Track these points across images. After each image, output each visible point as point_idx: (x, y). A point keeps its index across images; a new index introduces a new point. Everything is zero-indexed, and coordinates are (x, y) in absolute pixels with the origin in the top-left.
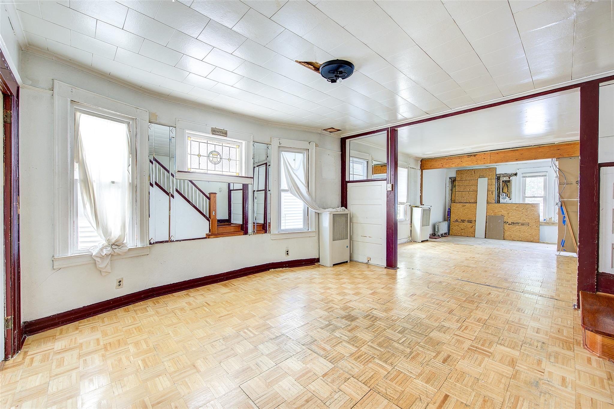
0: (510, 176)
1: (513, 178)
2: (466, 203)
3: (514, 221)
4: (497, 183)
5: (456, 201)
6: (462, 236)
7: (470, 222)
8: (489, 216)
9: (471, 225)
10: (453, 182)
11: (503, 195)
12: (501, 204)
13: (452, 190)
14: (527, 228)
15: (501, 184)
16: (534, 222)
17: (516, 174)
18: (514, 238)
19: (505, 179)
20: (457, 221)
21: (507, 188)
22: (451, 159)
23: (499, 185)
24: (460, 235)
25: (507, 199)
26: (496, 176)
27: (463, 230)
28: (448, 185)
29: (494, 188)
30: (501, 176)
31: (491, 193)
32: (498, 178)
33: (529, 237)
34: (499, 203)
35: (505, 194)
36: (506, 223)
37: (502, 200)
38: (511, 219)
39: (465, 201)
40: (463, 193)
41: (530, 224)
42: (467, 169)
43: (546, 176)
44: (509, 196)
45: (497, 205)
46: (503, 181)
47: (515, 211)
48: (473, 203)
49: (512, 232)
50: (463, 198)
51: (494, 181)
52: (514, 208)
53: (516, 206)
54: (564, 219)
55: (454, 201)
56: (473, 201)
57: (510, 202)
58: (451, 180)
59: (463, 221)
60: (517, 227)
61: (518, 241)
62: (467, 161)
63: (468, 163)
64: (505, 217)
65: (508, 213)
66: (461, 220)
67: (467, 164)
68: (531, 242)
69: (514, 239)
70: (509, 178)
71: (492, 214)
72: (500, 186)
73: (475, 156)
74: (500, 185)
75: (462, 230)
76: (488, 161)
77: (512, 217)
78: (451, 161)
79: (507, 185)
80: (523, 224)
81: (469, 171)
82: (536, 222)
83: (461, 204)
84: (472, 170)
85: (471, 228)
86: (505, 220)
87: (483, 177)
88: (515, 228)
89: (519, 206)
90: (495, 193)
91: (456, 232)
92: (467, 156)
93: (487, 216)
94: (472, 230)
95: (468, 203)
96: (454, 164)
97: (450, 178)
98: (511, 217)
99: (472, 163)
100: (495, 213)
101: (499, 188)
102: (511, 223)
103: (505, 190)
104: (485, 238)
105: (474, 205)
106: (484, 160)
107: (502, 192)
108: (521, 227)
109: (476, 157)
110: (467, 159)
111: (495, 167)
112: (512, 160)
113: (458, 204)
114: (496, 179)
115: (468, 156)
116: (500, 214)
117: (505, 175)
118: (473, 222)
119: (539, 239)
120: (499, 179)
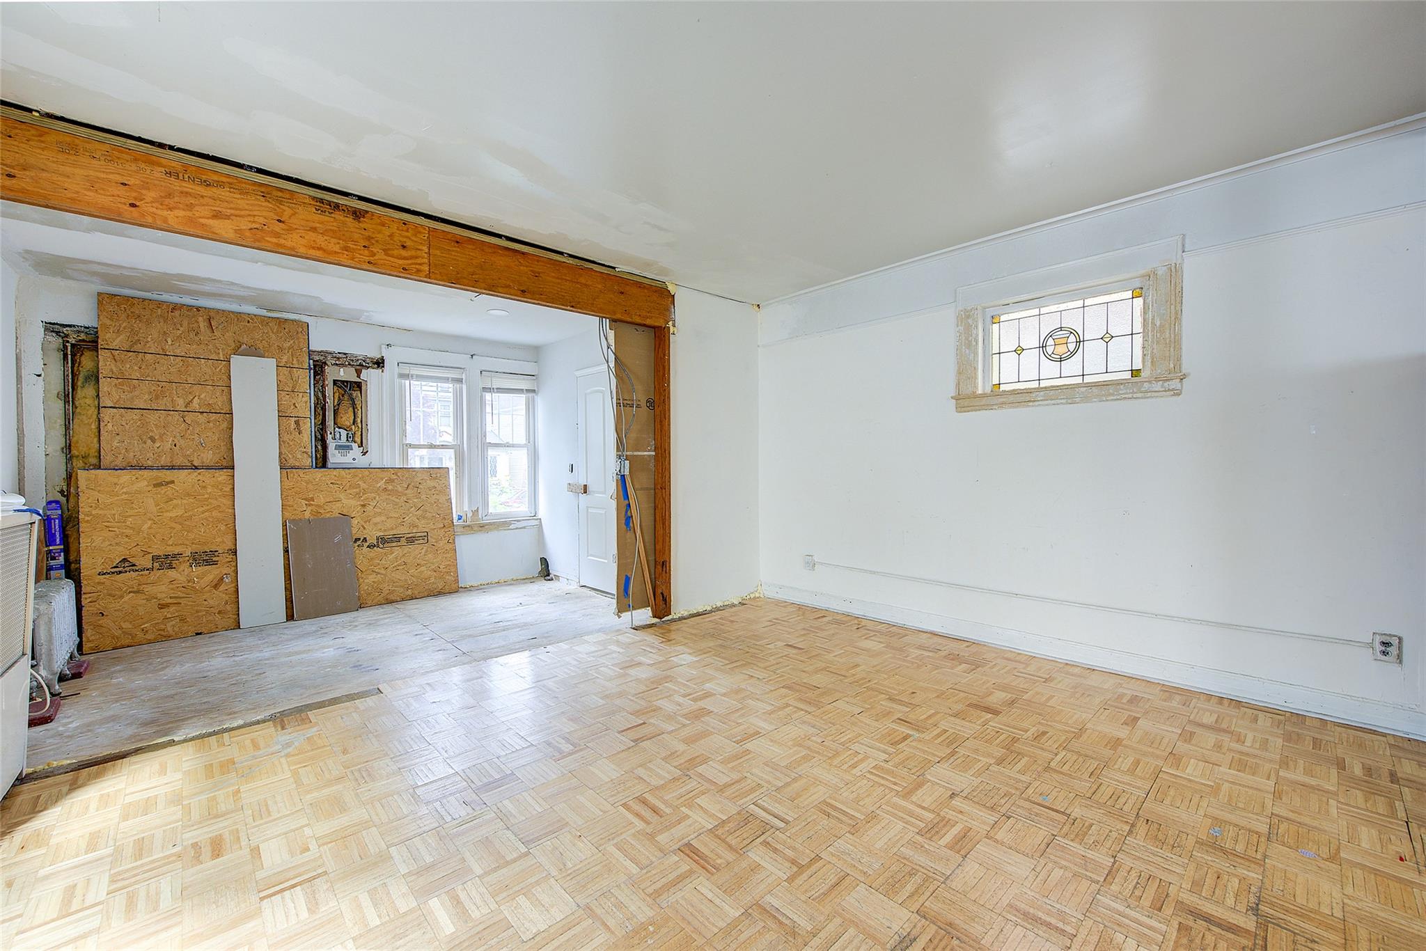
0: (361, 365)
1: (370, 376)
2: (172, 468)
3: (385, 530)
4: (314, 385)
5: (107, 459)
6: (168, 638)
7: (206, 558)
8: (293, 521)
9: (212, 573)
10: (73, 355)
11: (338, 436)
12: (335, 472)
13: (68, 397)
14: (423, 551)
15: (329, 390)
16: (441, 528)
17: (380, 363)
18: (391, 592)
19: (346, 374)
20: (125, 565)
21: (351, 409)
22: (208, 184)
23: (320, 395)
24: (150, 636)
25: (356, 450)
26: (310, 359)
27: (172, 609)
28: (34, 362)
29: (304, 405)
30: (330, 361)
31: (293, 426)
32: (318, 369)
33: (432, 580)
34: (324, 465)
35: (344, 433)
36: (359, 543)
37: (334, 457)
38: (376, 524)
39: (164, 460)
40: (152, 418)
41: (431, 537)
42: (166, 297)
43: (460, 381)
44: (358, 437)
45: (319, 474)
46: (334, 381)
47: (384, 496)
48: (208, 468)
49: (383, 571)
50: (153, 440)
51: (304, 379)
52: (381, 484)
53: (386, 476)
54: (626, 512)
55: (94, 461)
56: (208, 457)
57: (362, 461)
58: (56, 341)
59: (166, 562)
60: (397, 551)
61: (403, 600)
62: (314, 229)
63: (321, 240)
64: (355, 522)
65: (363, 506)
66: (155, 558)
67: (319, 249)
68: (440, 593)
69: (392, 597)
70: (359, 373)
71: (307, 515)
72: (325, 400)
73: (357, 215)
74: (324, 396)
75: (162, 606)
76: (419, 261)
77: (378, 519)
78: (201, 190)
79: (353, 400)
80: (411, 540)
81: (177, 313)
82: (444, 526)
83: (146, 473)
84: (198, 309)
85: (216, 587)
86: (354, 532)
87: (253, 352)
88: (391, 557)
89: (394, 477)
90: (309, 427)
91: (126, 625)
92: (314, 198)
93: (284, 525)
94: (218, 598)
95: (181, 468)
96: (228, 217)
97: (52, 328)
98: (375, 520)
99: (346, 249)
100: (316, 506)
101: (320, 407)
102: (378, 539)
103: (347, 418)
104: (290, 617)
105: (222, 476)
106: (404, 253)
107: (335, 423)
108: (406, 549)
109: (366, 223)
110: (307, 214)
111: (304, 319)
112: (508, 286)
113: (125, 477)
114: (310, 369)
115: (321, 201)
116: (336, 509)
117: (343, 360)
118: (224, 559)
119: (457, 581)
120: (323, 372)
